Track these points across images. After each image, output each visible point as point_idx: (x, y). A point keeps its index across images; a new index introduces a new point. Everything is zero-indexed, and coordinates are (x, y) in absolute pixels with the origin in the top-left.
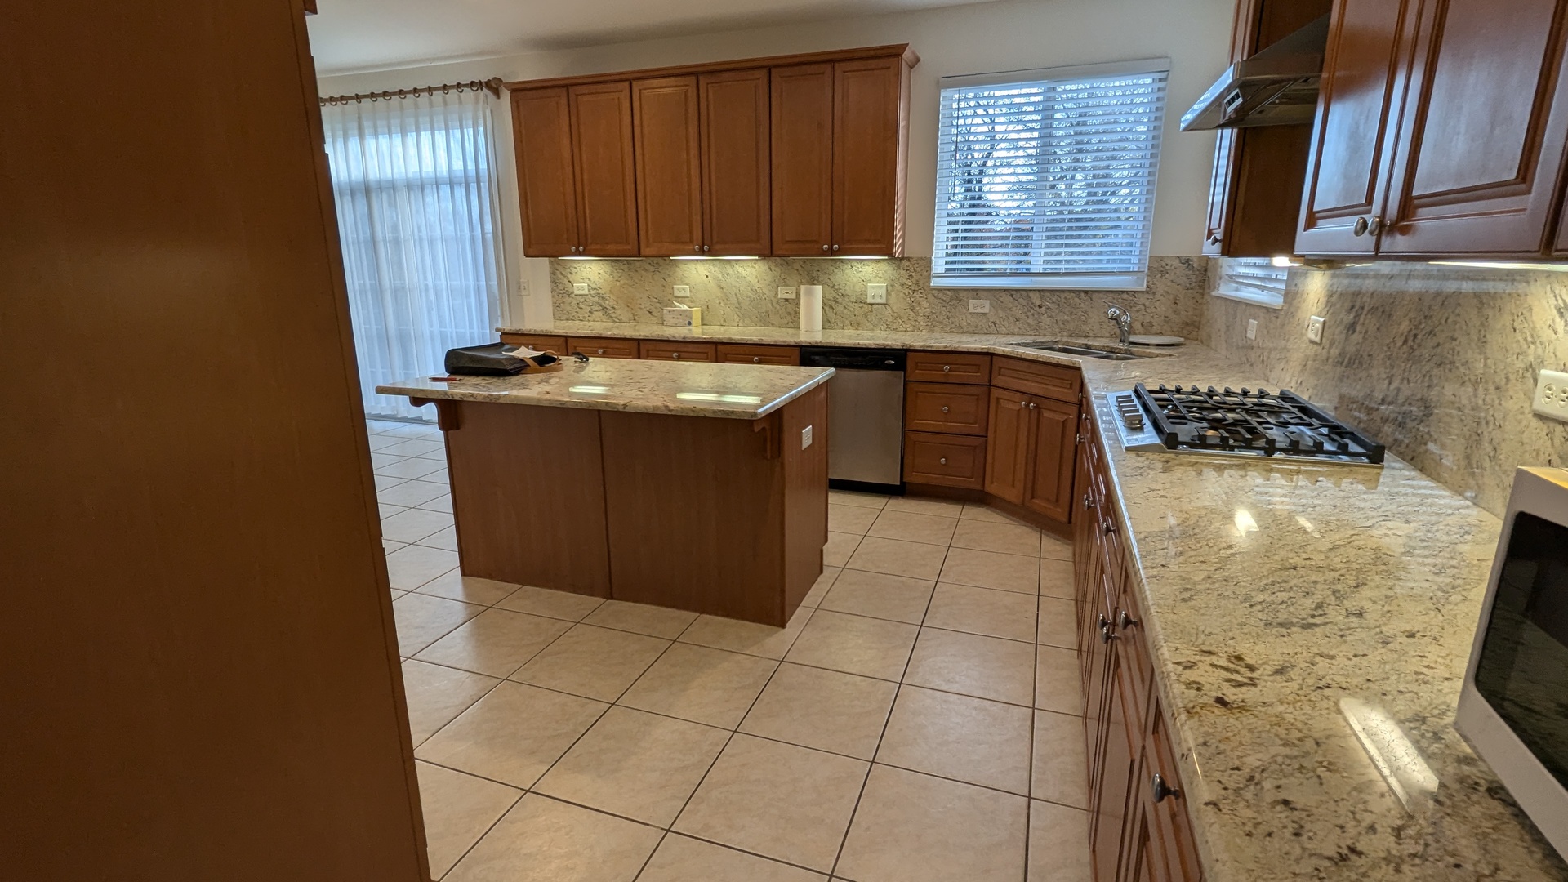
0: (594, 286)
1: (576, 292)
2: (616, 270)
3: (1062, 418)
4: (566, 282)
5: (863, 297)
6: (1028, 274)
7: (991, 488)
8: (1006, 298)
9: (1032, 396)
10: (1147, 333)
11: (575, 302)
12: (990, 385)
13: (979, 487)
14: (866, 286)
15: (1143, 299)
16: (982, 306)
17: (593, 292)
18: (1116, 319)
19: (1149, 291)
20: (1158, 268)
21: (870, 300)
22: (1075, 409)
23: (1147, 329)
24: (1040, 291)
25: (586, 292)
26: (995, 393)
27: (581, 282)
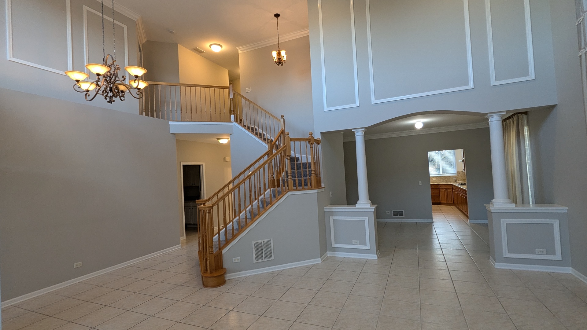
3: (450, 191)
6: (440, 174)
7: (441, 202)
8: (438, 178)
9: (446, 189)
10: (459, 181)
12: (439, 188)
13: (439, 202)
15: (457, 177)
16: (435, 179)
18: (455, 179)
19: (458, 175)
20: (459, 173)
22: (452, 190)
23: (459, 180)
24: (442, 176)
26: (440, 189)
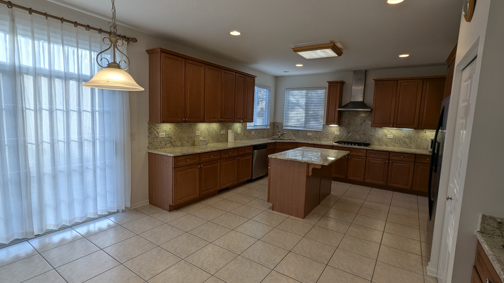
0: (168, 134)
1: (160, 137)
2: (177, 127)
4: (156, 132)
5: (237, 132)
8: (256, 130)
11: (159, 141)
12: (275, 149)
14: (237, 129)
15: (270, 130)
16: (253, 133)
17: (167, 136)
21: (238, 133)
23: (270, 135)
24: (260, 129)
25: (165, 136)
27: (162, 132)
